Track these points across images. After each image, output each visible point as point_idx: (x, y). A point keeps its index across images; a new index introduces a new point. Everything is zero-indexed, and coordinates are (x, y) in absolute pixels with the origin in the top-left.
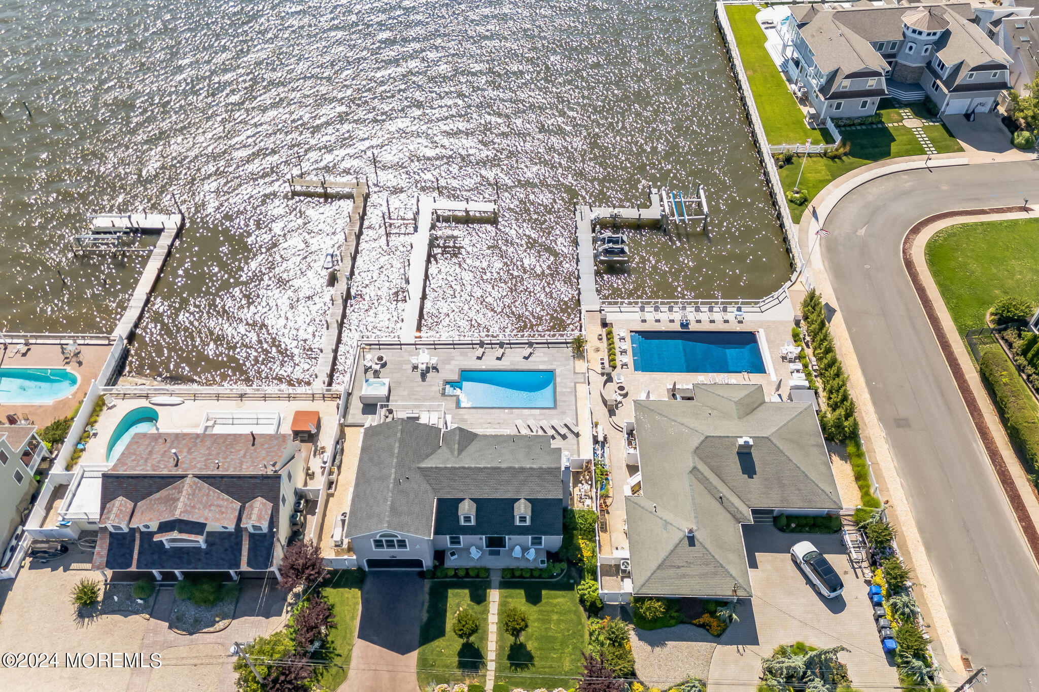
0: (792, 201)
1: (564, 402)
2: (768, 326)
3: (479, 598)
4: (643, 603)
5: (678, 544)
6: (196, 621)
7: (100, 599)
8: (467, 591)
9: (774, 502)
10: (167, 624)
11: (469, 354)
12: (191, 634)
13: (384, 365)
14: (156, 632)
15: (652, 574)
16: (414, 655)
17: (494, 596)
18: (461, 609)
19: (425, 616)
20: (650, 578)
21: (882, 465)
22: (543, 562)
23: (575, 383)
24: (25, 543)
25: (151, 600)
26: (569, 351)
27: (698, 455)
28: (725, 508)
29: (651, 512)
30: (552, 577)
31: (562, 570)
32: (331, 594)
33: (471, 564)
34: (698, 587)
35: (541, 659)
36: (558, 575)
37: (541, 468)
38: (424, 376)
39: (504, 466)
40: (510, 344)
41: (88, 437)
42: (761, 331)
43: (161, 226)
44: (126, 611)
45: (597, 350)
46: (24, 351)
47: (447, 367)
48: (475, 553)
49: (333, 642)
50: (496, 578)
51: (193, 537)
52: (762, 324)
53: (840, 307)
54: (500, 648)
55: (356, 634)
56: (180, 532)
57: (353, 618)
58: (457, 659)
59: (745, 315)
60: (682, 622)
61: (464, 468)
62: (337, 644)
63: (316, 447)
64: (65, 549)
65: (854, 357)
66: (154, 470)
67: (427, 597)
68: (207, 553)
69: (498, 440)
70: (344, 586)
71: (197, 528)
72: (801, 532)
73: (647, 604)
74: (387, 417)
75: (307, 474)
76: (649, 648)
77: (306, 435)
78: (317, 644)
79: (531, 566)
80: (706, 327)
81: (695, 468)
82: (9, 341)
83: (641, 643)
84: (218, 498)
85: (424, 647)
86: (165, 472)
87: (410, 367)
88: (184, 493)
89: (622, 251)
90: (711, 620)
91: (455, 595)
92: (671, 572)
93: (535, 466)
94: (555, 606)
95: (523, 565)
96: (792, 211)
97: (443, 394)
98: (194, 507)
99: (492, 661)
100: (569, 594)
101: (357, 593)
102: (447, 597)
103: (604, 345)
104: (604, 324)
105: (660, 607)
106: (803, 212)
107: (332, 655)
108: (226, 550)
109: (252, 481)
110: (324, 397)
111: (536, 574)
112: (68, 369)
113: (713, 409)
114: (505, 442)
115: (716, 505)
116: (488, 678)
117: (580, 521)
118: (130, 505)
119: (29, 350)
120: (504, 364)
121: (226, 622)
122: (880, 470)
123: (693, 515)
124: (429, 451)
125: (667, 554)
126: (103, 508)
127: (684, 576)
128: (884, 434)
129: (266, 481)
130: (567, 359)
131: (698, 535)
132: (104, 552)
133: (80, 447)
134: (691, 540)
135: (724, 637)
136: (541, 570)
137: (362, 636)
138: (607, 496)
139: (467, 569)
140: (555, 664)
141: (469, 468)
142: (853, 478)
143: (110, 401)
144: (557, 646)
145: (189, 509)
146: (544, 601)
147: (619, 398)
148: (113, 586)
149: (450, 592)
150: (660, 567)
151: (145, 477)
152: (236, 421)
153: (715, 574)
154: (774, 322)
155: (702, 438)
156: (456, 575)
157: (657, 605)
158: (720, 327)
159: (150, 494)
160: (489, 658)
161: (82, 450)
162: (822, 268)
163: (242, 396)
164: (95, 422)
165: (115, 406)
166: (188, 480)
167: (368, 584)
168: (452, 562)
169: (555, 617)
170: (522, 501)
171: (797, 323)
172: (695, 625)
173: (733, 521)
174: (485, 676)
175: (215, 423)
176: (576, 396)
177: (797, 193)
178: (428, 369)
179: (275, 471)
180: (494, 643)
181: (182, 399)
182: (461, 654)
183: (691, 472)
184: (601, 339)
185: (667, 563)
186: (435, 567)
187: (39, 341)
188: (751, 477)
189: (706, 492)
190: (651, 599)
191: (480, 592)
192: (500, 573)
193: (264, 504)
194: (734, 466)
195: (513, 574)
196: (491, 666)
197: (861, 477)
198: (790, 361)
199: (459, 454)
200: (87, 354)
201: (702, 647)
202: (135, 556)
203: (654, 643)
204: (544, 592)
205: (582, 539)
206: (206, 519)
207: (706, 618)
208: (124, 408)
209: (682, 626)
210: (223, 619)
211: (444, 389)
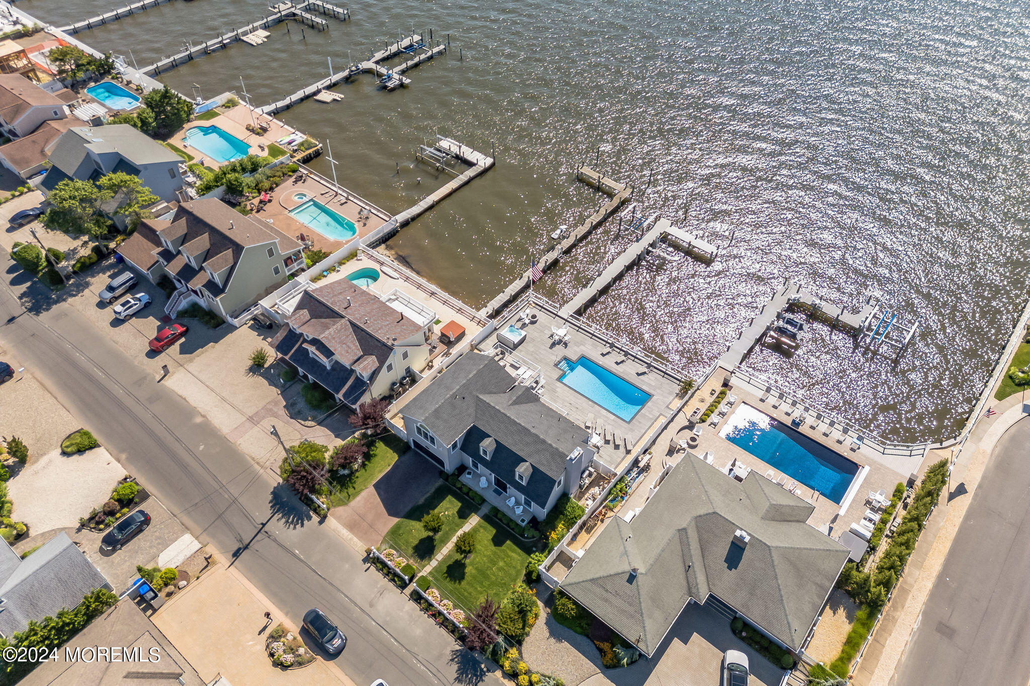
0: (1011, 377)
1: (640, 423)
2: (877, 468)
3: (463, 515)
4: (562, 597)
5: (619, 574)
6: (299, 412)
7: (266, 366)
8: (460, 504)
9: (735, 601)
10: (285, 403)
11: (599, 348)
12: (291, 418)
13: (533, 323)
14: (276, 403)
15: (583, 581)
16: (395, 520)
17: (474, 520)
18: (446, 513)
19: (422, 501)
20: (579, 583)
21: (887, 650)
22: (523, 521)
23: (661, 414)
24: (256, 311)
25: (289, 384)
26: (677, 389)
27: (696, 523)
28: (687, 577)
29: (622, 538)
30: (523, 536)
31: (533, 537)
32: (381, 448)
33: (476, 489)
34: (611, 616)
35: (468, 583)
36: (527, 538)
37: (557, 449)
38: (553, 345)
39: (533, 431)
40: (635, 357)
41: (334, 270)
42: (867, 469)
43: (476, 162)
44: (272, 382)
45: (702, 401)
46: (342, 202)
47: (576, 348)
48: (483, 483)
49: (357, 477)
50: (485, 509)
51: (321, 356)
52: (872, 463)
53: (976, 495)
54: (448, 556)
55: (374, 482)
56: (317, 349)
57: (380, 471)
58: (417, 543)
59: (862, 446)
60: (587, 636)
61: (506, 415)
62: (359, 481)
63: (448, 351)
64: (270, 327)
65: (948, 545)
66: (332, 304)
67: (433, 490)
68: (328, 373)
69: (550, 413)
70: (391, 448)
71: (328, 353)
72: (750, 645)
73: (564, 600)
74: (498, 355)
75: (428, 365)
76: (548, 634)
77: (447, 340)
78: (346, 472)
79: (513, 517)
80: (817, 436)
81: (684, 529)
82: (340, 192)
83: (545, 627)
84: (352, 342)
85: (405, 520)
86: (336, 309)
87: (550, 334)
88: (335, 326)
89: (793, 336)
90: (609, 651)
91: (450, 502)
92: (598, 590)
93: (554, 445)
94: (509, 556)
95: (509, 514)
96: (1004, 385)
97: (556, 365)
98: (334, 338)
99: (437, 560)
100: (525, 555)
101: (395, 457)
102: (444, 499)
103: (710, 400)
104: (726, 384)
105: (572, 609)
106: (1015, 392)
107: (350, 485)
108: (339, 378)
109: (376, 343)
110: (479, 322)
111: (512, 526)
112: (356, 225)
113: (748, 497)
114: (552, 417)
115: (681, 570)
116: (425, 569)
117: (569, 510)
118: (308, 317)
119: (346, 203)
120: (619, 370)
121: (313, 423)
122: (881, 653)
123: (651, 562)
124: (494, 390)
125: (605, 575)
126: (295, 311)
127: (606, 600)
128: (916, 627)
129: (384, 348)
130: (670, 393)
131: (640, 579)
132: (280, 339)
133: (325, 273)
134: (632, 578)
135: (611, 671)
136: (517, 525)
137: (377, 486)
138: (612, 510)
139: (470, 489)
140: (474, 594)
141: (509, 417)
142: (844, 641)
143: (362, 256)
144: (486, 583)
145: (330, 337)
146: (503, 547)
147: (685, 446)
148: (278, 364)
149: (450, 497)
150: (592, 580)
151: (324, 305)
152: (409, 305)
153: (632, 617)
154: (887, 468)
155: (711, 511)
156: (460, 489)
157: (571, 606)
158: (830, 443)
159: (321, 317)
160: (436, 557)
161: (325, 276)
162: (989, 451)
163: (433, 294)
164: (344, 264)
165: (361, 260)
166: (343, 321)
167: (406, 457)
168: (466, 478)
169: (501, 564)
170: (527, 464)
171: (911, 483)
172: (596, 645)
173: (685, 590)
174: (424, 566)
175: (397, 299)
176: (653, 424)
177: (1023, 372)
178: (560, 342)
179: (393, 345)
180: (448, 550)
181: (398, 276)
182: (422, 541)
183: (679, 530)
184: (712, 394)
185: (599, 581)
186: (453, 474)
187: (355, 201)
188: (730, 568)
189: (680, 553)
190: (570, 598)
191: (467, 511)
192: (489, 507)
193: (374, 362)
194: (722, 549)
195: (497, 514)
196: (434, 563)
197: (852, 644)
198: (872, 509)
199: (512, 405)
200: (373, 220)
201: (588, 665)
202: (293, 351)
203: (553, 634)
204: (508, 542)
205: (563, 525)
206: (335, 350)
207: (606, 646)
208: (366, 263)
209: (585, 638)
210: (312, 420)
211: (560, 362)
